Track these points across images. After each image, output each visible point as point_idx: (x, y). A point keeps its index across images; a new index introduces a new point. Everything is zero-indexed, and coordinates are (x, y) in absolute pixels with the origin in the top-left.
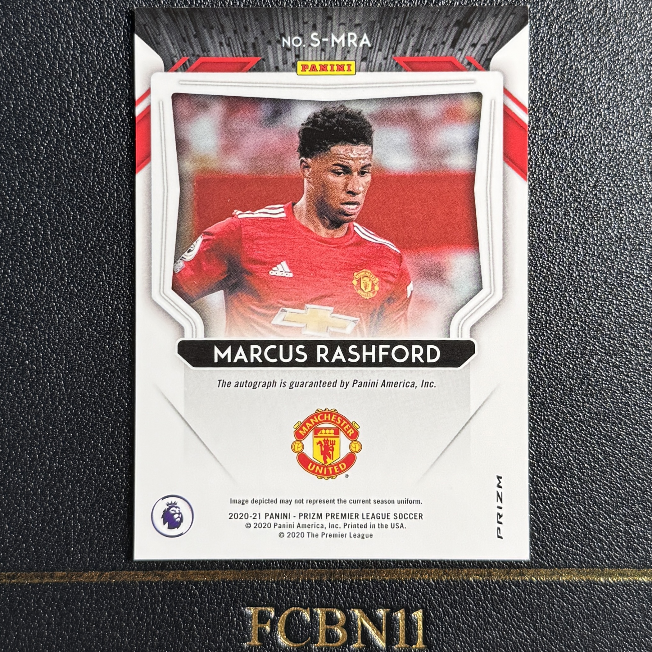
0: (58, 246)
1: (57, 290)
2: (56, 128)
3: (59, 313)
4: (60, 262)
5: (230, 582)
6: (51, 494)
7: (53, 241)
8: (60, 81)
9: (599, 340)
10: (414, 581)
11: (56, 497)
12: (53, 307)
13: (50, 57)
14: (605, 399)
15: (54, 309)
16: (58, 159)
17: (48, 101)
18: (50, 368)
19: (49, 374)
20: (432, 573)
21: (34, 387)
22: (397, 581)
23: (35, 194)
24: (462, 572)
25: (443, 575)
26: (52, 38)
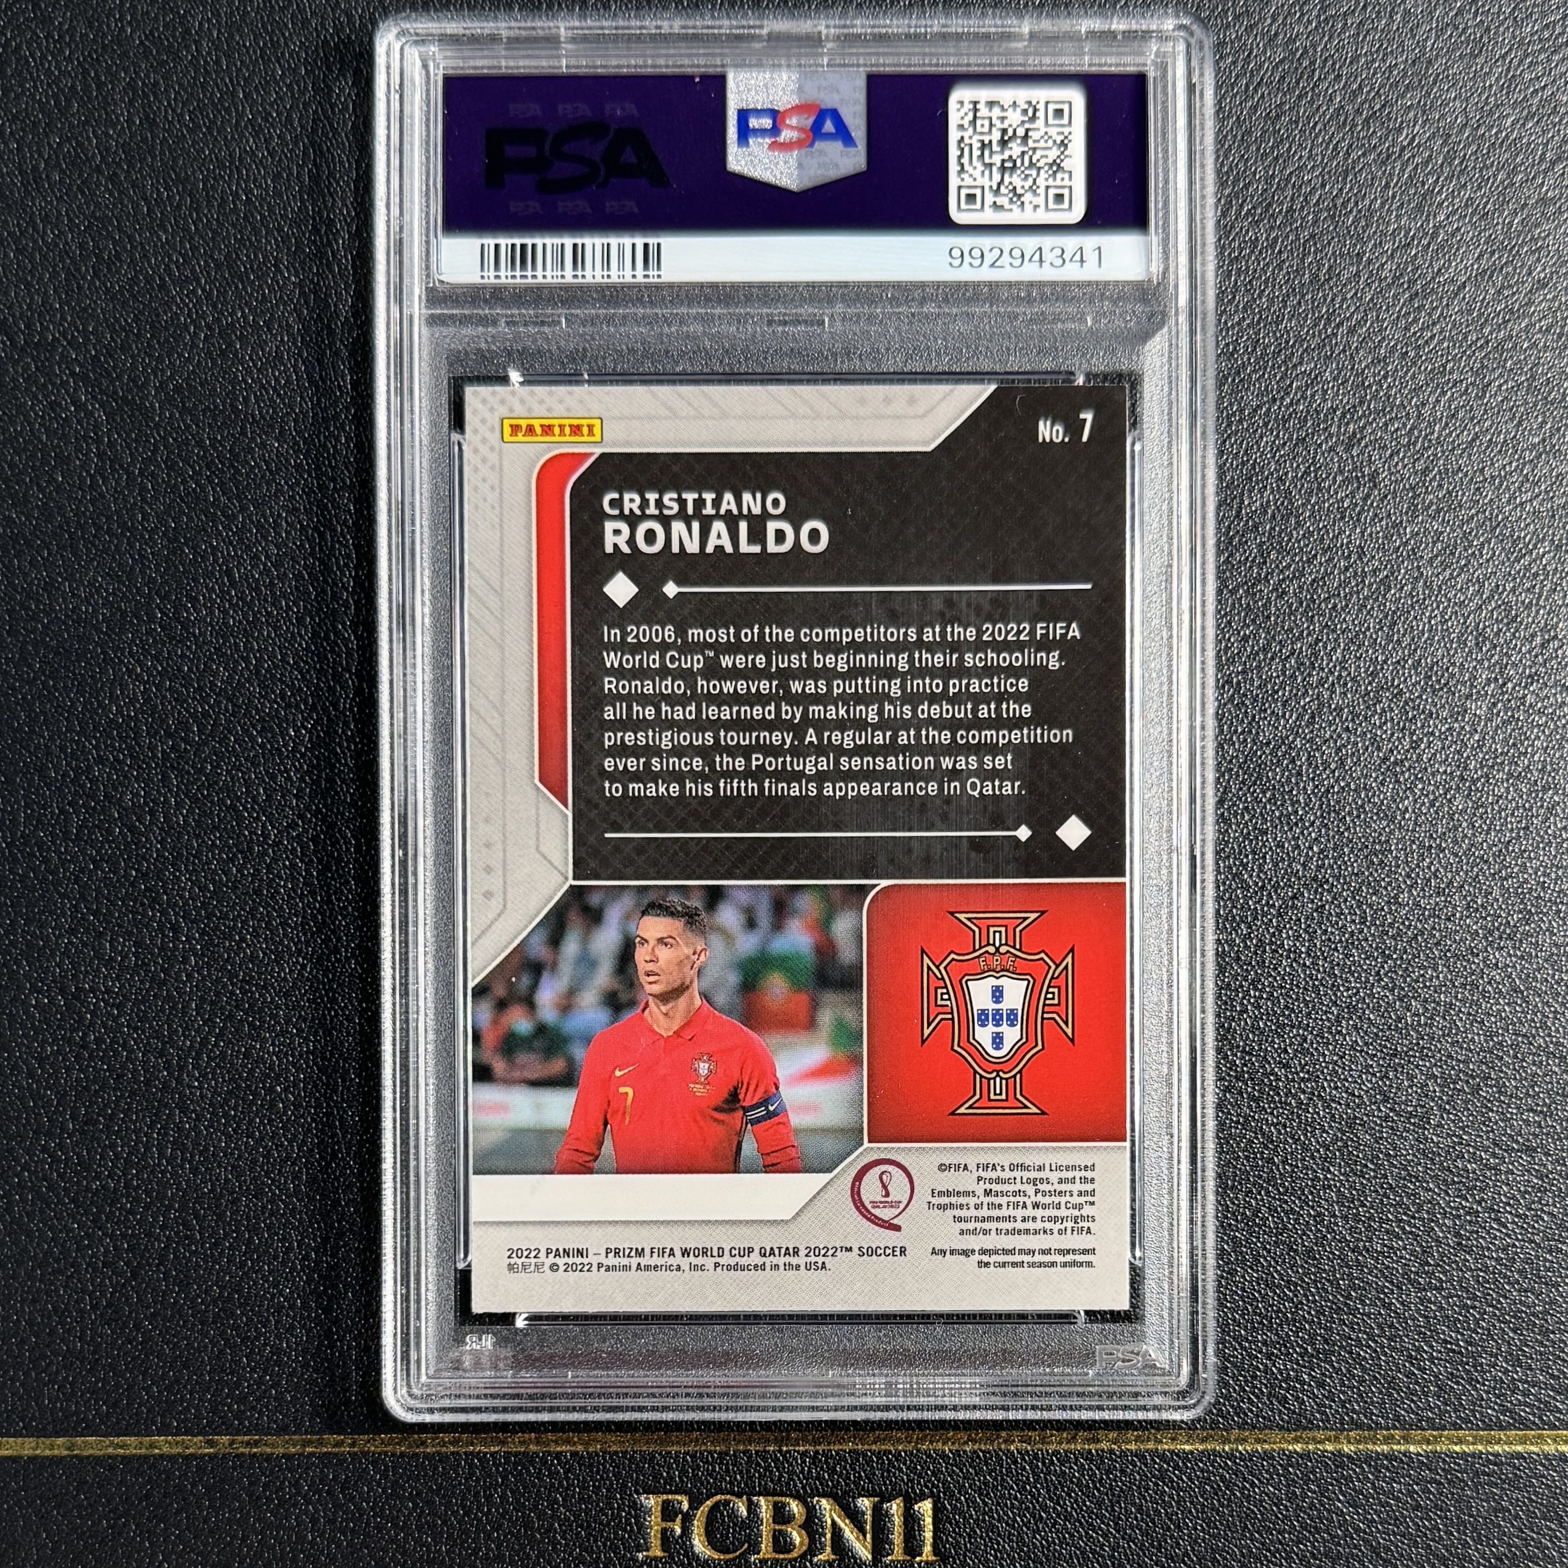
0: (329, 897)
1: (328, 969)
2: (327, 699)
3: (332, 1008)
4: (333, 923)
5: (616, 1453)
6: (318, 1308)
7: (321, 887)
8: (335, 620)
10: (918, 1451)
11: (327, 1311)
12: (321, 997)
13: (317, 580)
15: (323, 1001)
16: (330, 752)
17: (313, 652)
18: (317, 1099)
19: (315, 1108)
20: (949, 1439)
21: (289, 1130)
22: (890, 1452)
23: (292, 809)
24: (998, 1437)
25: (966, 1443)
26: (321, 549)
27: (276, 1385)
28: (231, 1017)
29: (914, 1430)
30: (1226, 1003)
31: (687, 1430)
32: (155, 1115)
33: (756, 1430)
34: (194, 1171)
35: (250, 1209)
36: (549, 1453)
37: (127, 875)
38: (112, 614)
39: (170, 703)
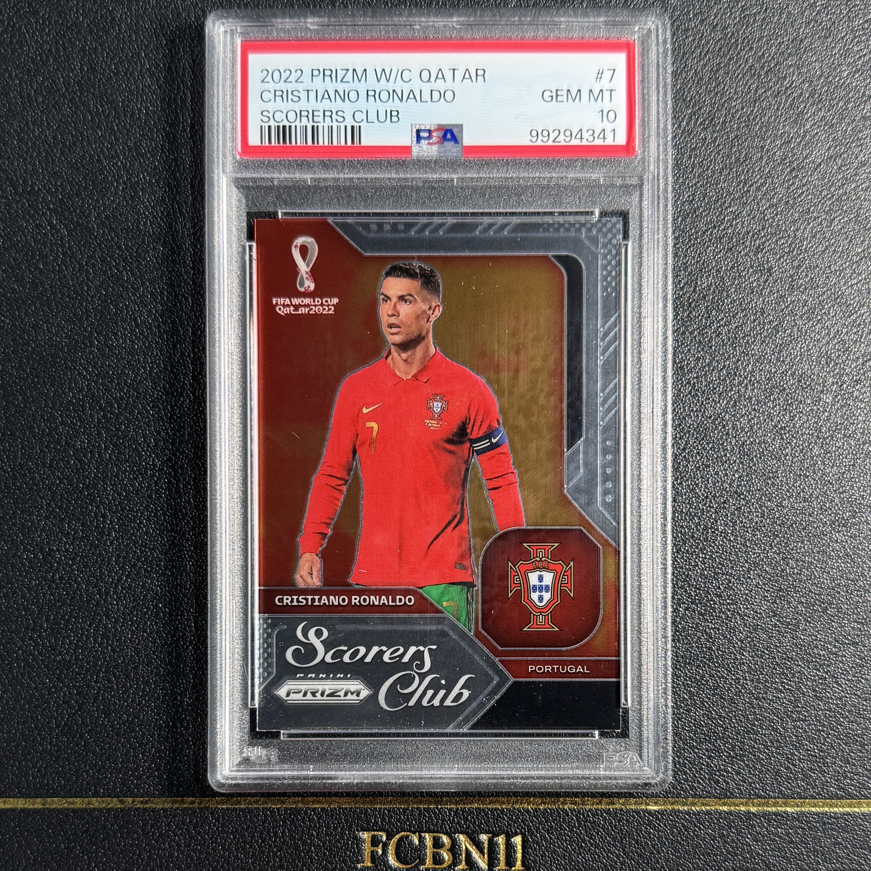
1: (188, 539)
2: (189, 389)
3: (190, 561)
4: (191, 514)
5: (346, 808)
6: (181, 727)
7: (185, 494)
9: (686, 591)
10: (514, 808)
11: (187, 729)
12: (184, 555)
13: (184, 324)
14: (690, 644)
15: (185, 557)
17: (181, 364)
18: (182, 611)
19: (181, 616)
20: (531, 802)
21: (166, 629)
22: (498, 809)
23: (169, 450)
24: (558, 801)
25: (540, 804)
26: (186, 307)
27: (158, 770)
28: (134, 565)
29: (511, 797)
30: (686, 561)
31: (385, 796)
32: (92, 619)
33: (424, 796)
34: (113, 650)
35: (144, 672)
36: (309, 809)
37: (77, 487)
38: (70, 342)
39: (102, 392)
